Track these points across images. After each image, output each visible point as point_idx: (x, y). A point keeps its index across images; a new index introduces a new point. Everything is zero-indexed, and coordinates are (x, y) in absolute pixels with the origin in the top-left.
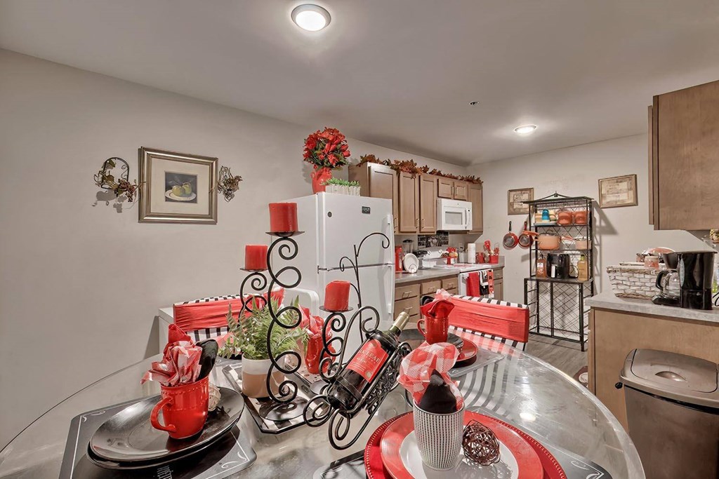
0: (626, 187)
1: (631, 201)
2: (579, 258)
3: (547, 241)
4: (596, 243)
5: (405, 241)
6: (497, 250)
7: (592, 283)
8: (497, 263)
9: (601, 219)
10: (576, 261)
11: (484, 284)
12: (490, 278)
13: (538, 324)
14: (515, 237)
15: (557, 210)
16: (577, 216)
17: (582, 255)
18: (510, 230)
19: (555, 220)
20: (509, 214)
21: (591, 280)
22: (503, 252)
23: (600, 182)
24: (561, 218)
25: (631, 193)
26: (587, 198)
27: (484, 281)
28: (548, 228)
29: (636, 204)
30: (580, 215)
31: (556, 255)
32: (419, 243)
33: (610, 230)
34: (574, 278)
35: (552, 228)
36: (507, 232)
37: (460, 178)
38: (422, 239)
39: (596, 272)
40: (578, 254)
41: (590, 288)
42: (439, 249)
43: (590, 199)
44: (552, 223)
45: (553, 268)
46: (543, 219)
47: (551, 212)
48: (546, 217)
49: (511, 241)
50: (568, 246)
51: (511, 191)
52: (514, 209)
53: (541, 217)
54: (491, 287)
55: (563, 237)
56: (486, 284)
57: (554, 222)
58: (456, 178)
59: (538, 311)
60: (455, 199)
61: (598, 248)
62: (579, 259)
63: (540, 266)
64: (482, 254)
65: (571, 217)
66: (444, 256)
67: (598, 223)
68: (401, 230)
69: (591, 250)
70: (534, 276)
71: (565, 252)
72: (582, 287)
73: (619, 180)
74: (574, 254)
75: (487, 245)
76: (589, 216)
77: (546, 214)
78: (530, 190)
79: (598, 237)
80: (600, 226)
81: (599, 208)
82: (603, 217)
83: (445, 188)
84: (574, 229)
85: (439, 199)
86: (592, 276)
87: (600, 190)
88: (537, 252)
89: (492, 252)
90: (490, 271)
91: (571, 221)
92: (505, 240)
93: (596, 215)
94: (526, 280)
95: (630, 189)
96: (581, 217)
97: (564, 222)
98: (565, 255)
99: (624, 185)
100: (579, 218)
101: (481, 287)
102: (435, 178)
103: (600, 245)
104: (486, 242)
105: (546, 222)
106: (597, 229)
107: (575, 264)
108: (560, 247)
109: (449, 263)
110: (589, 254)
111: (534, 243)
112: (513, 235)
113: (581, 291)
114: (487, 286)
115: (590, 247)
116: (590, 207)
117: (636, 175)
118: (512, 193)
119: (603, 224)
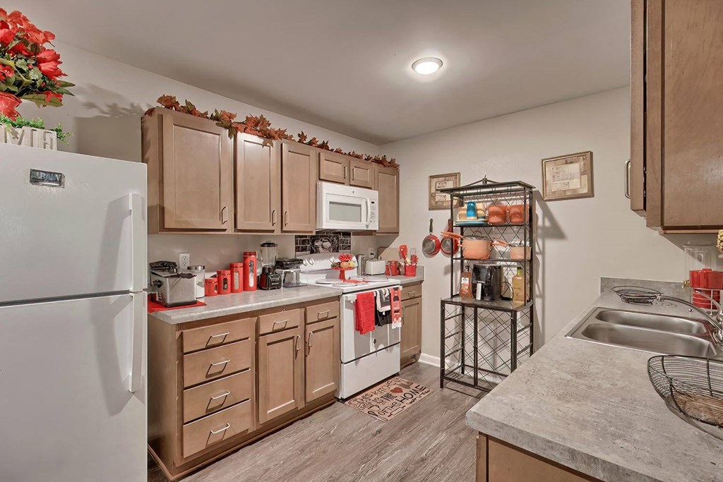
0: (578, 171)
1: (585, 191)
2: (515, 270)
3: (473, 247)
4: (537, 250)
5: (263, 245)
6: (414, 259)
7: (532, 308)
8: (414, 275)
9: (544, 215)
10: (511, 275)
11: (383, 309)
12: (396, 298)
13: (463, 362)
14: (437, 241)
15: (489, 203)
16: (513, 210)
17: (519, 268)
18: (431, 230)
19: (484, 217)
20: (430, 209)
21: (529, 304)
22: (423, 261)
23: (544, 163)
24: (493, 214)
25: (585, 178)
26: (526, 186)
27: (383, 304)
28: (476, 229)
29: (591, 194)
30: (517, 210)
31: (484, 267)
32: (296, 248)
33: (556, 232)
34: (508, 299)
35: (481, 229)
36: (428, 233)
37: (364, 157)
38: (304, 242)
39: (537, 291)
40: (514, 266)
41: (529, 315)
42: (331, 257)
43: (531, 187)
44: (480, 221)
45: (479, 286)
46: (468, 216)
47: (479, 206)
48: (471, 212)
49: (432, 247)
50: (502, 254)
51: (432, 177)
52: (436, 202)
53: (465, 212)
54: (396, 312)
55: (495, 242)
56: (388, 308)
57: (483, 219)
58: (358, 157)
59: (463, 345)
60: (351, 185)
61: (539, 257)
62: (516, 273)
63: (466, 281)
64: (396, 262)
65: (505, 212)
66: (335, 266)
67: (540, 223)
68: (239, 228)
69: (531, 261)
70: (457, 295)
71: (498, 264)
72: (515, 316)
73: (568, 159)
74: (509, 266)
75: (403, 252)
76: (528, 211)
77: (473, 209)
78: (456, 175)
79: (540, 242)
80: (544, 227)
81: (542, 200)
82: (547, 213)
83: (331, 168)
84: (509, 230)
85: (319, 183)
86: (531, 297)
87: (544, 175)
88: (462, 262)
89: (408, 260)
90: (397, 289)
91: (505, 219)
92: (424, 245)
93: (538, 211)
94: (443, 303)
95: (582, 173)
96: (518, 213)
97: (495, 219)
98: (495, 267)
99: (575, 168)
100: (515, 214)
101: (377, 314)
102: (313, 151)
103: (543, 253)
104: (401, 247)
105: (472, 219)
106: (539, 231)
107: (510, 281)
108: (491, 256)
109: (342, 277)
110: (529, 265)
111: (460, 250)
112: (435, 237)
113: (514, 322)
114: (388, 313)
115: (528, 257)
116: (531, 199)
117: (591, 153)
118: (435, 180)
119: (547, 224)
